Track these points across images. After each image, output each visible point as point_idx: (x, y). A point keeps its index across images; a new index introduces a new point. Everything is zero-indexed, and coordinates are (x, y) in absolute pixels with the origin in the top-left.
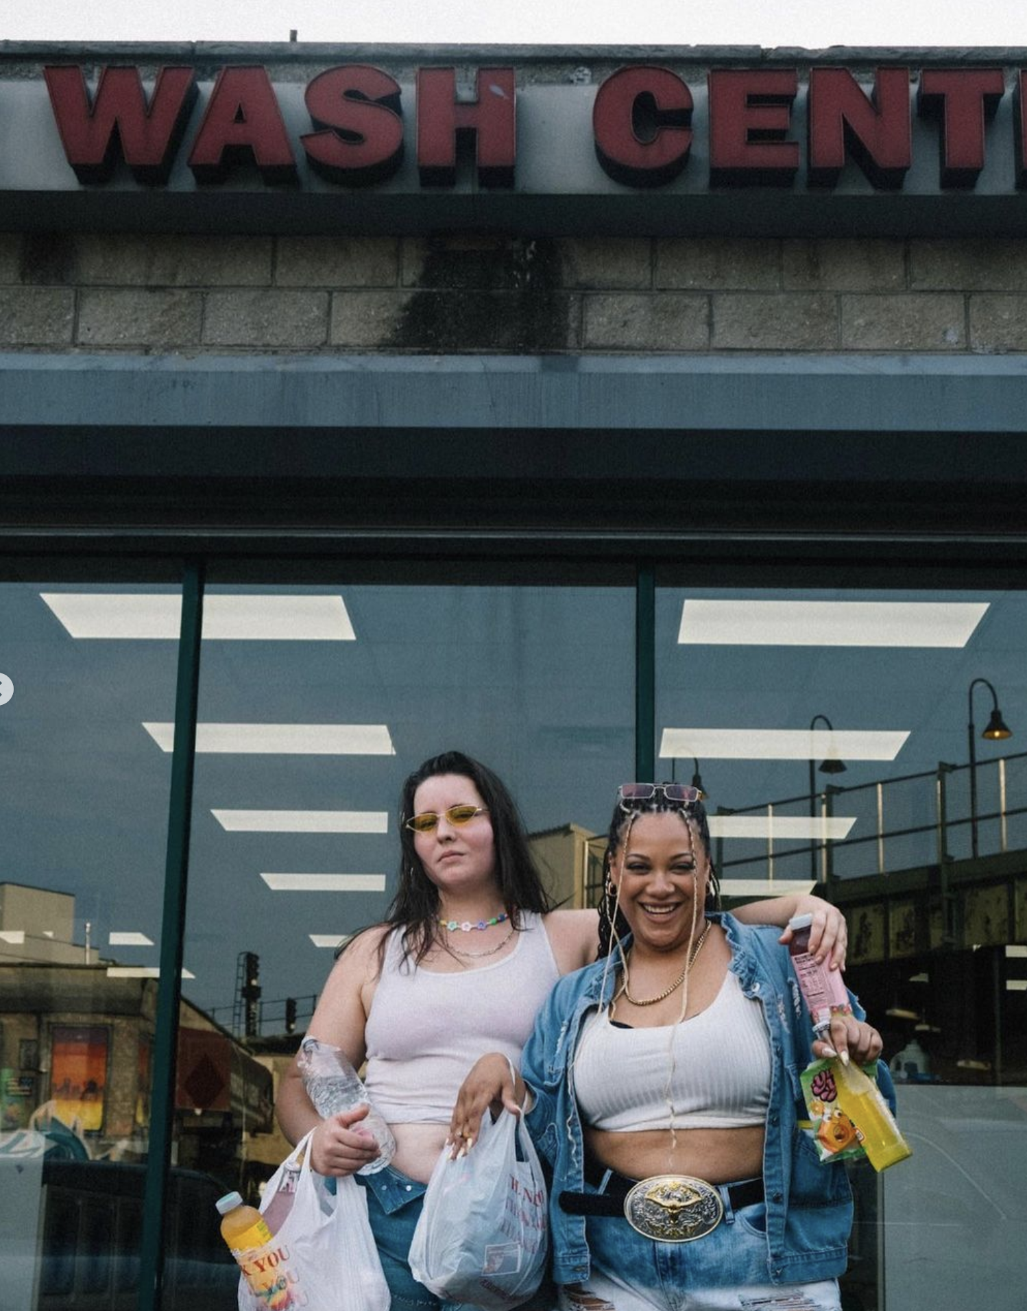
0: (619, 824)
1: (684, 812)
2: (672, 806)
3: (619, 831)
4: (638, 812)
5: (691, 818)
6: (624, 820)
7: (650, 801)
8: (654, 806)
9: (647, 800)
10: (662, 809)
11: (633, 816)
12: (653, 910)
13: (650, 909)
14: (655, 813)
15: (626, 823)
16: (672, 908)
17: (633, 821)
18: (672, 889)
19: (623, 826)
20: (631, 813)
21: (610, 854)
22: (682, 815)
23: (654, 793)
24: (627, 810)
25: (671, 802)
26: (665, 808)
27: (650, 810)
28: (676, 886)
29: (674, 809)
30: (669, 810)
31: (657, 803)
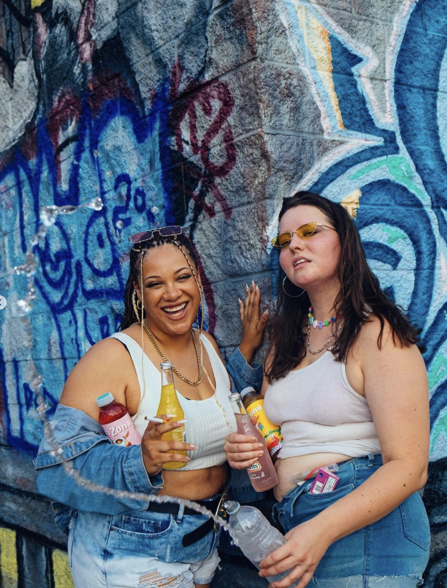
0: (135, 261)
1: (175, 242)
2: (166, 240)
3: (135, 266)
4: (146, 250)
5: (181, 245)
6: (137, 257)
7: (152, 240)
8: (155, 243)
9: (149, 240)
10: (161, 243)
11: (143, 253)
12: (172, 310)
13: (169, 310)
14: (156, 246)
15: (139, 259)
16: (183, 306)
17: (144, 255)
18: (180, 293)
19: (137, 262)
20: (141, 251)
21: (134, 282)
22: (175, 244)
23: (152, 236)
24: (139, 251)
25: (165, 238)
26: (163, 243)
27: (153, 246)
28: (183, 292)
29: (169, 241)
30: (165, 243)
31: (156, 241)
